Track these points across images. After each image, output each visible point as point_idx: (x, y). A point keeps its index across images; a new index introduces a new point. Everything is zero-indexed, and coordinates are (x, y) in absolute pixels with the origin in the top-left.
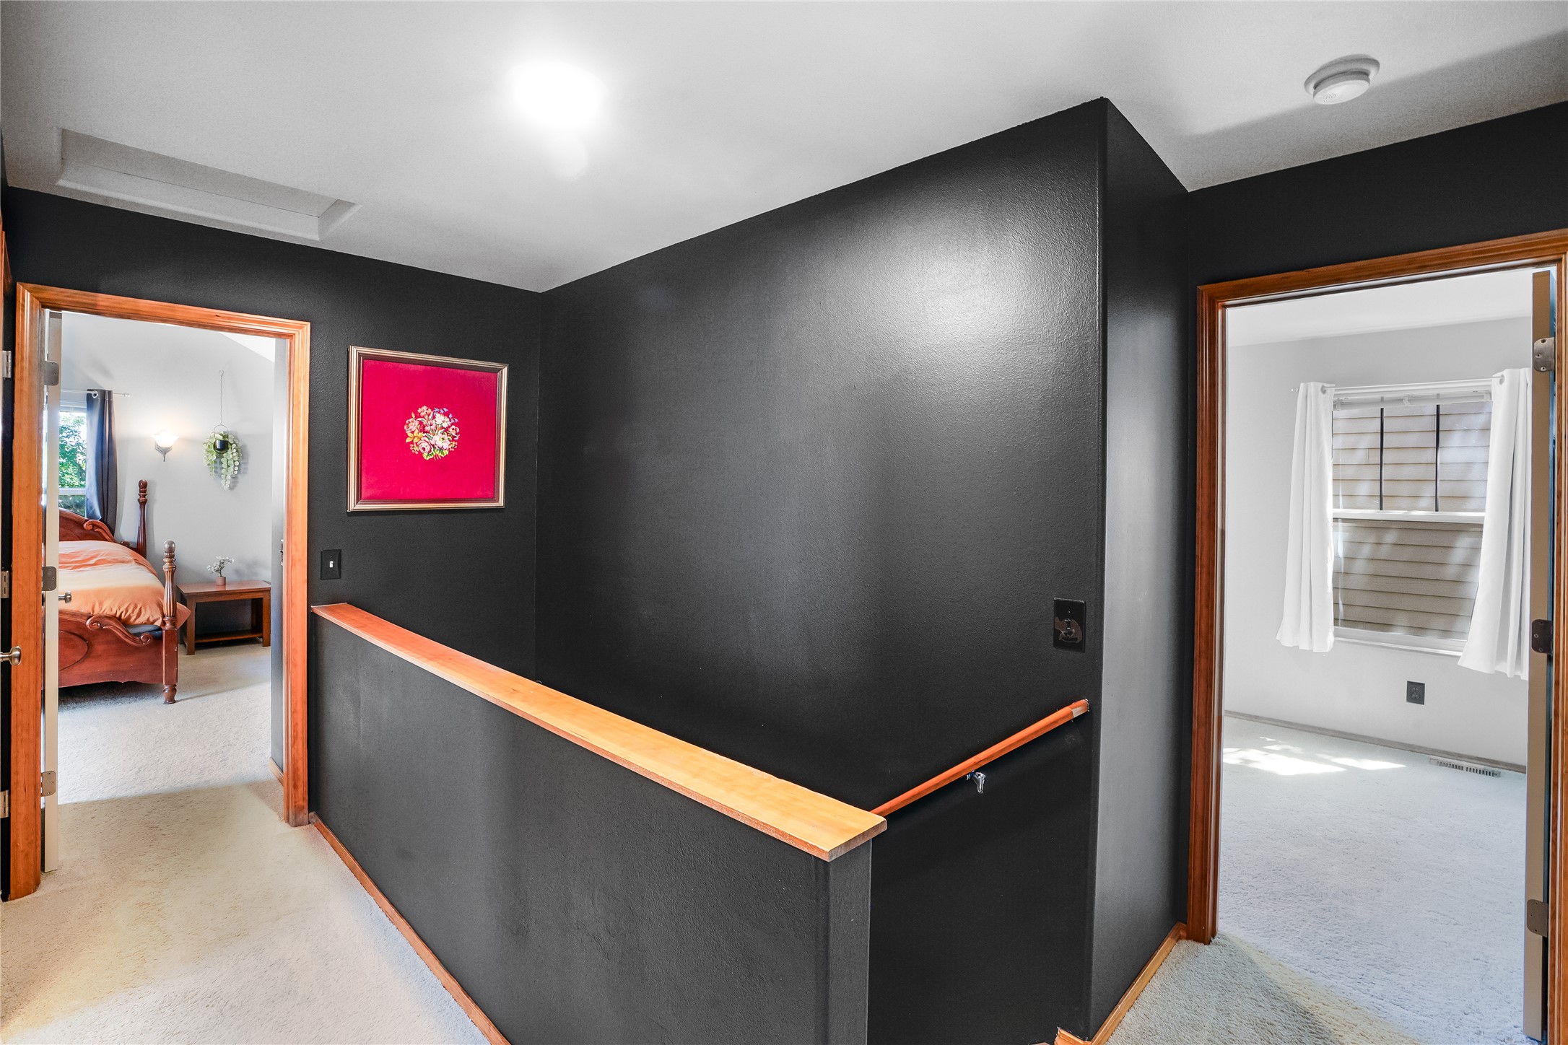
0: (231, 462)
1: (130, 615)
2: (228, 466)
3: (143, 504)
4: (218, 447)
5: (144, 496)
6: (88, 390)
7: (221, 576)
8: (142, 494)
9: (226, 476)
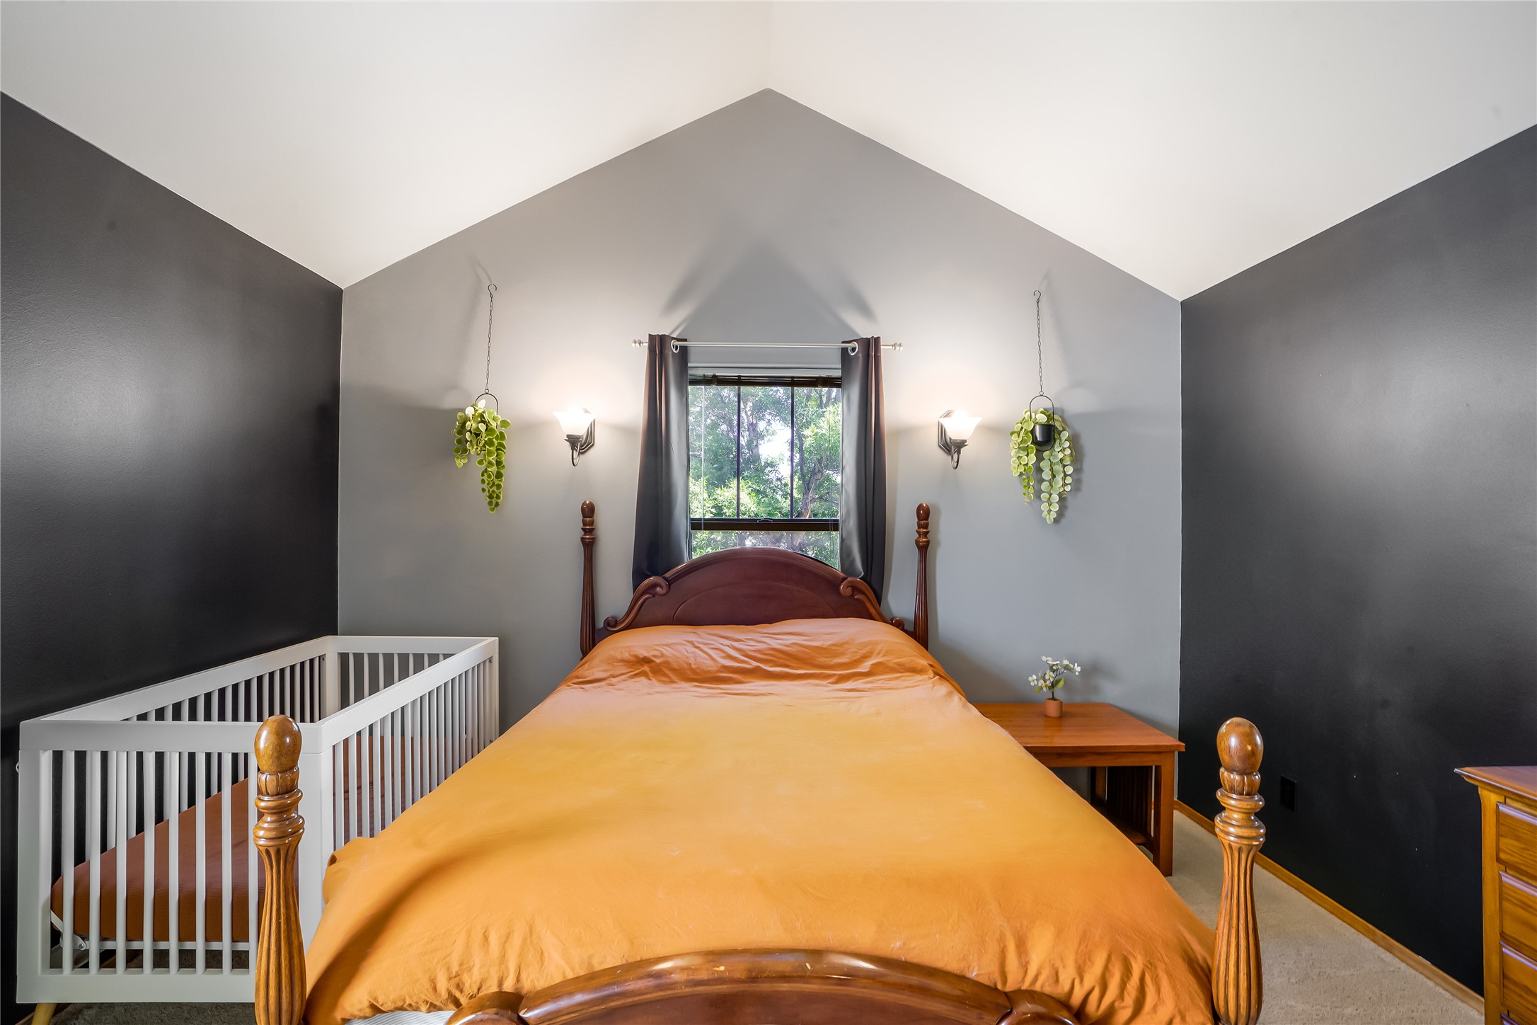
0: (1058, 468)
2: (1054, 477)
3: (923, 549)
4: (1038, 437)
5: (926, 534)
6: (843, 342)
7: (1054, 699)
8: (922, 530)
9: (1050, 495)
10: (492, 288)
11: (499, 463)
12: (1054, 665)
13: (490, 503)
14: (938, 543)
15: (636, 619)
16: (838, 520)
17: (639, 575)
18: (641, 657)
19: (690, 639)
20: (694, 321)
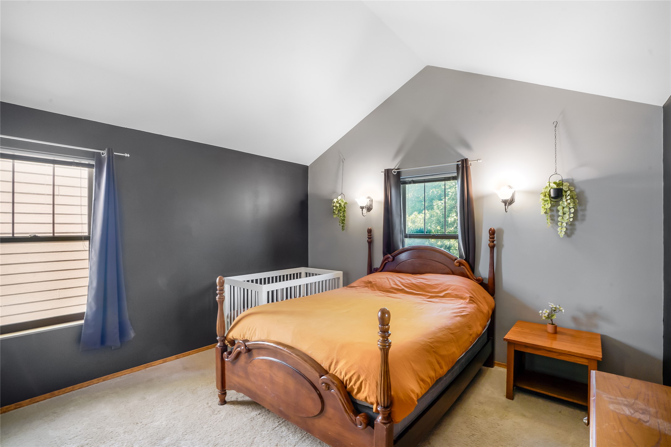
0: (566, 209)
1: (352, 386)
2: (564, 214)
3: (492, 248)
4: (552, 195)
5: (493, 242)
6: (458, 162)
7: (552, 324)
8: (491, 240)
9: (562, 223)
10: (343, 160)
11: (344, 216)
12: (552, 307)
13: (342, 229)
14: (502, 246)
15: (383, 268)
16: (458, 235)
17: (384, 254)
18: (370, 281)
19: (387, 277)
20: (403, 162)
